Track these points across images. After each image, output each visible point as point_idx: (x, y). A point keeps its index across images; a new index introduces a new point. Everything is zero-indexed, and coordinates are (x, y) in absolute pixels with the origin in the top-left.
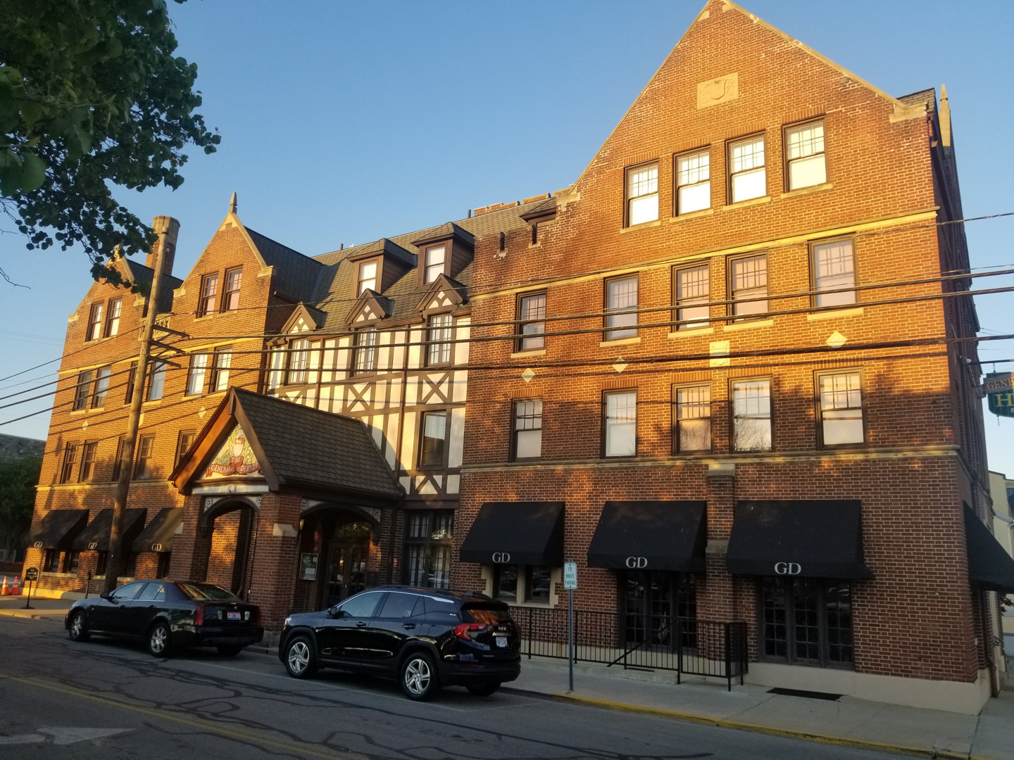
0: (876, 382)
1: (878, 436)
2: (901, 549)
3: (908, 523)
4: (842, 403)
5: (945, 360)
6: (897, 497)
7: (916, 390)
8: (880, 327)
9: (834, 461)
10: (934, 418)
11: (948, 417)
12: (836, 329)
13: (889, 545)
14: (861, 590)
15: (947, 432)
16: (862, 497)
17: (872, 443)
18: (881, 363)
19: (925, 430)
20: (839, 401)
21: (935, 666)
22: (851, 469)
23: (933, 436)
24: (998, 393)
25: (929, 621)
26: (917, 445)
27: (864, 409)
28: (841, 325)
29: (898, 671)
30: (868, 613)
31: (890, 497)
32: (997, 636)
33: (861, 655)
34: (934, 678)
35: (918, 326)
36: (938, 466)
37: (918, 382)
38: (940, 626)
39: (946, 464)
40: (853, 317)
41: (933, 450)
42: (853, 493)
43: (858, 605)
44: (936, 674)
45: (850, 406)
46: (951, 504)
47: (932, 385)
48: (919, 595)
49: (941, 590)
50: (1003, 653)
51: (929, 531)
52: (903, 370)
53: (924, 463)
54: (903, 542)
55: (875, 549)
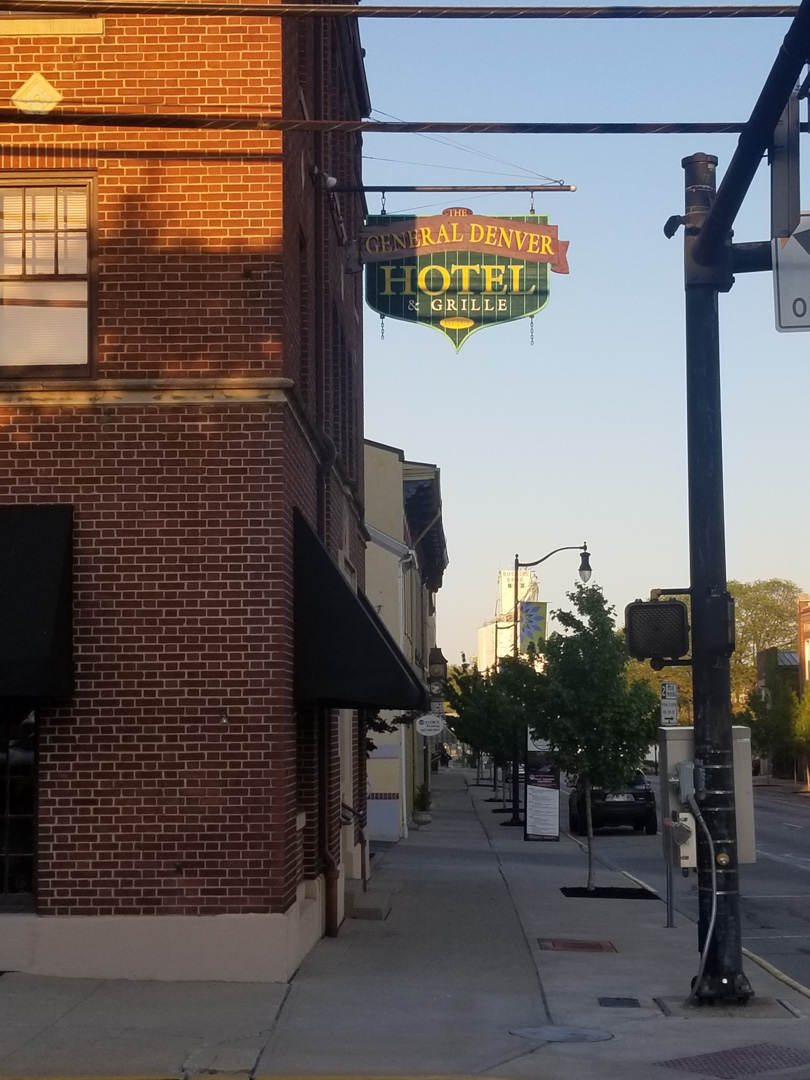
0: (124, 215)
1: (121, 348)
2: (154, 622)
3: (174, 560)
4: (42, 262)
5: (274, 173)
6: (153, 498)
7: (213, 241)
8: (140, 74)
9: (15, 408)
10: (245, 312)
11: (274, 312)
12: (37, 67)
13: (130, 613)
14: (60, 722)
15: (270, 345)
16: (78, 498)
17: (106, 366)
18: (138, 167)
19: (225, 339)
20: (38, 256)
21: (210, 883)
22: (55, 429)
23: (239, 356)
24: (387, 263)
25: (204, 783)
26: (206, 375)
27: (92, 280)
28: (49, 58)
29: (130, 902)
30: (73, 776)
31: (139, 498)
32: (349, 801)
33: (51, 875)
34: (206, 911)
35: (225, 82)
36: (247, 427)
37: (217, 223)
38: (225, 792)
39: (263, 421)
40: (79, 41)
41: (240, 390)
42: (58, 489)
43: (53, 758)
44: (209, 901)
45: (61, 271)
46: (266, 514)
47: (246, 232)
48: (186, 725)
49: (232, 711)
50: (360, 838)
51: (216, 577)
52: (185, 189)
53: (218, 419)
54: (161, 604)
55: (98, 622)
